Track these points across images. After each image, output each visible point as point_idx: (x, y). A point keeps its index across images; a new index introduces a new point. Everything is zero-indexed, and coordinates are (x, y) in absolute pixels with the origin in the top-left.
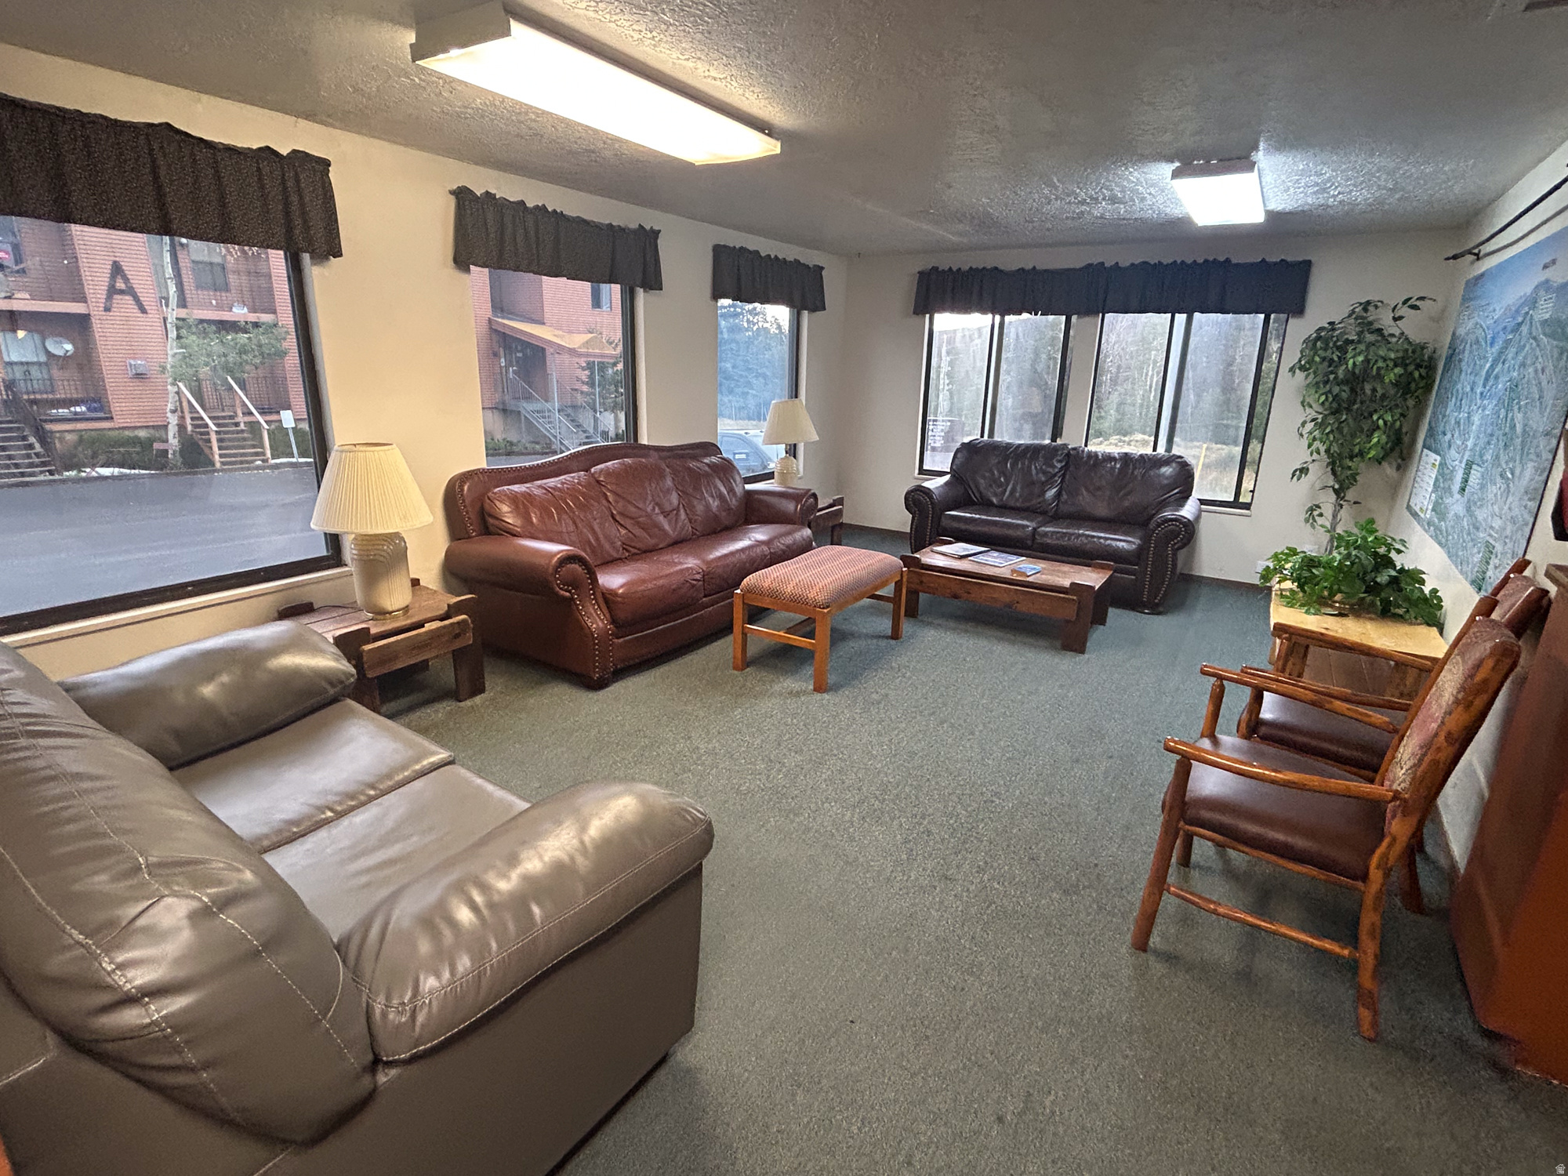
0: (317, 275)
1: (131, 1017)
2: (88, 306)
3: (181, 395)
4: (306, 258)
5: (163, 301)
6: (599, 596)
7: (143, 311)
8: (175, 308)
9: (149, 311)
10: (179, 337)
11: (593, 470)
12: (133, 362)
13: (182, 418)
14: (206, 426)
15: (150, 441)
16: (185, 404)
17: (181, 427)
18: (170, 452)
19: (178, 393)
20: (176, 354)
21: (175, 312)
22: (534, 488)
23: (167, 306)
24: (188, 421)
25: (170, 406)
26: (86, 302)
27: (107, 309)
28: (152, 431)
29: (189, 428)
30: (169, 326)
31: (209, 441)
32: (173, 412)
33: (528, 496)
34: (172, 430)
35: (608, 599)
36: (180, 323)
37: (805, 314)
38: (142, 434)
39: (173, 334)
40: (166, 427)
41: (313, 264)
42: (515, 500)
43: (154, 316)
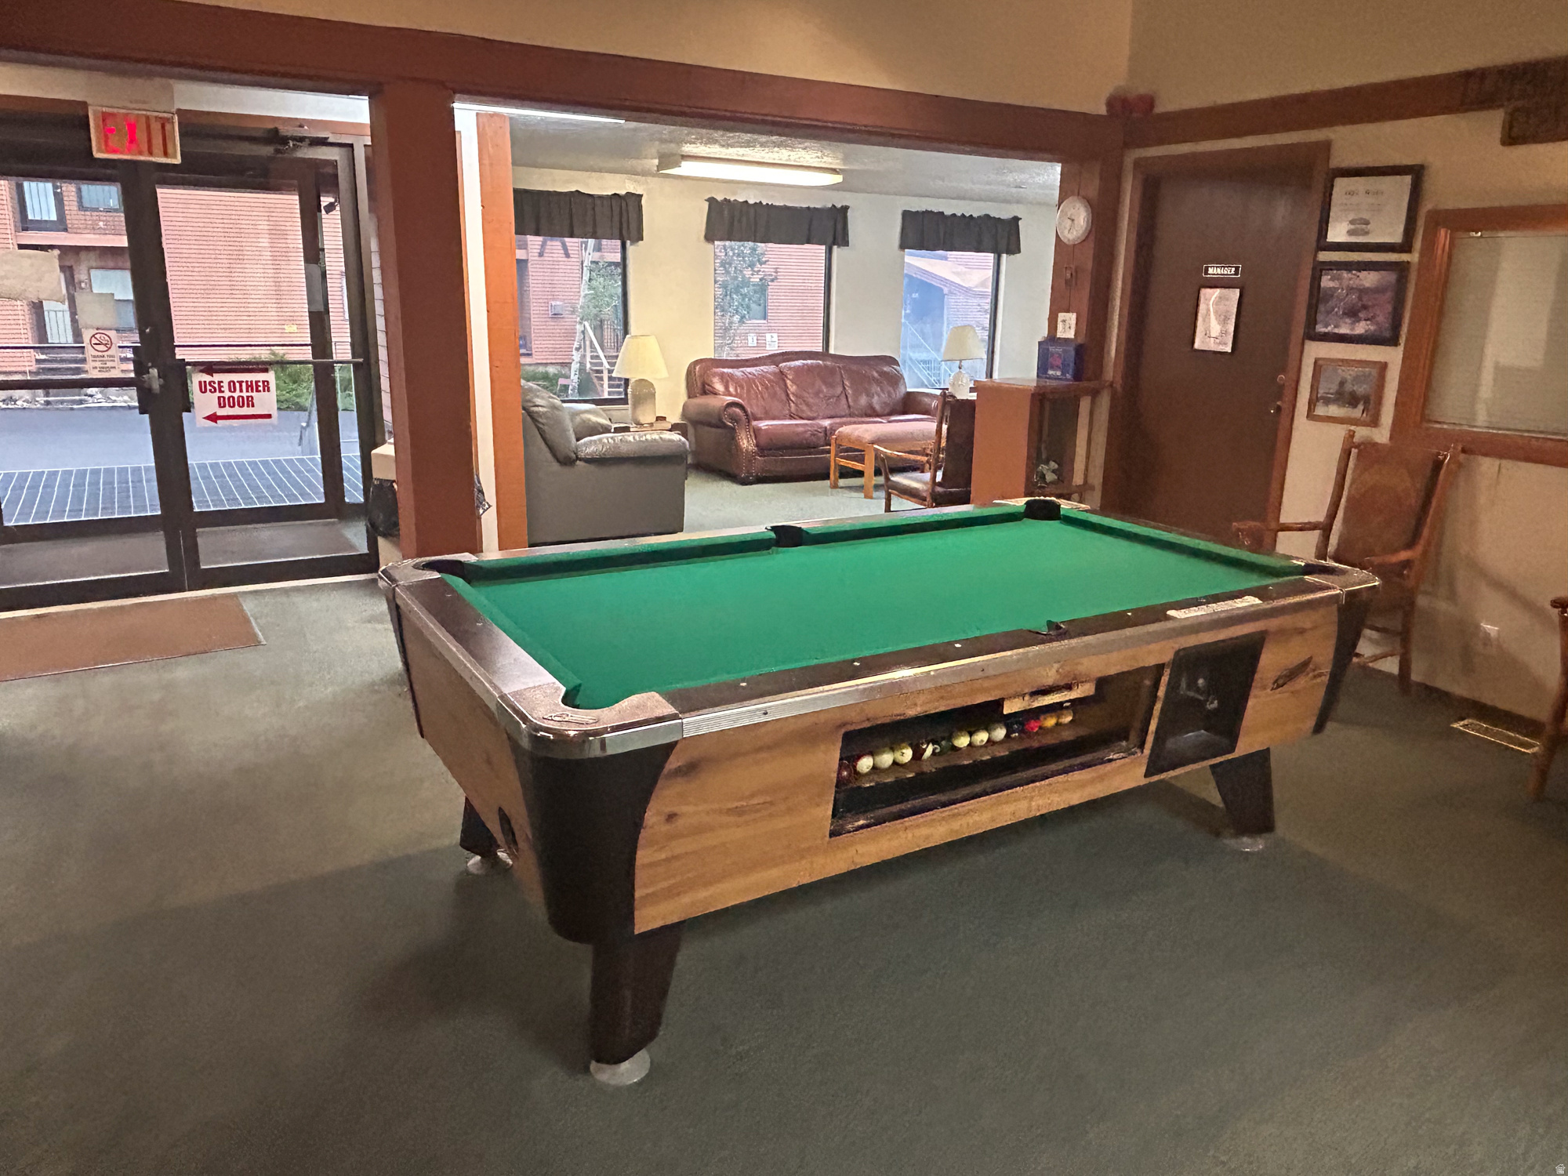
0: (631, 249)
1: (536, 409)
2: (528, 254)
3: (586, 335)
4: (628, 242)
5: (584, 245)
6: (752, 430)
7: (567, 255)
8: (591, 252)
9: (571, 256)
10: (590, 280)
11: (780, 365)
12: (554, 303)
13: (584, 356)
14: (601, 364)
15: (557, 377)
16: (588, 343)
17: (582, 364)
18: (570, 387)
19: (583, 332)
20: (586, 295)
21: (590, 256)
22: (737, 372)
23: (586, 249)
24: (588, 359)
25: (576, 345)
26: (526, 249)
27: (541, 255)
28: (559, 367)
29: (588, 366)
30: (585, 269)
31: (601, 379)
32: (578, 349)
33: (731, 376)
34: (575, 366)
35: (757, 432)
36: (593, 266)
37: (1004, 256)
38: (552, 370)
39: (586, 278)
40: (568, 365)
41: (631, 245)
42: (722, 376)
43: (574, 259)
